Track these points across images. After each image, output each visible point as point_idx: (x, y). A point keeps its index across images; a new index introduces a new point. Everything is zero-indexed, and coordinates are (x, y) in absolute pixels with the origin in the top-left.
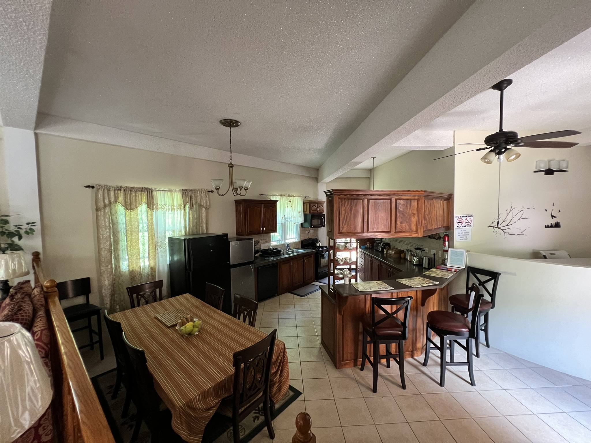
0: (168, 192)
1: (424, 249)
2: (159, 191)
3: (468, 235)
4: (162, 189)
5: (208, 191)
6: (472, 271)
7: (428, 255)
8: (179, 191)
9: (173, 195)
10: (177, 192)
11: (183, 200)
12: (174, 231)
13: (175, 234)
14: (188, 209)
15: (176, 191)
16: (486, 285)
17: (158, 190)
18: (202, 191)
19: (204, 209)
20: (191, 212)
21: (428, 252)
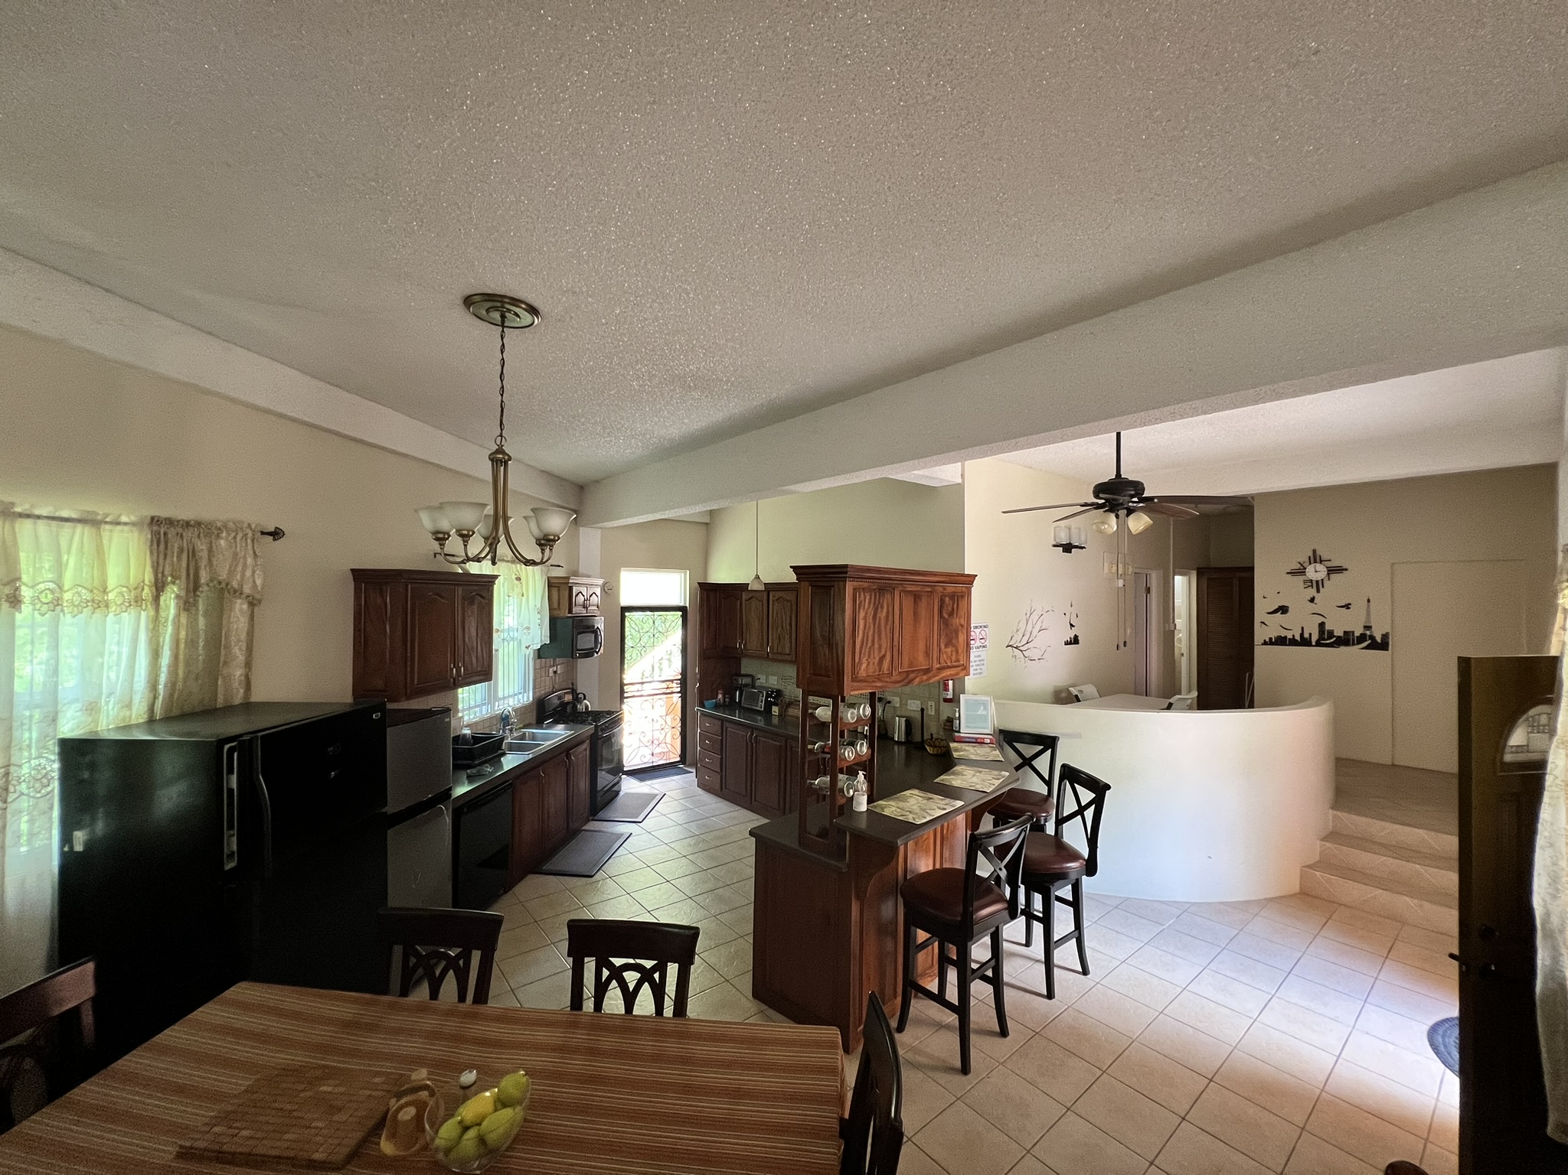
0: (79, 527)
1: (889, 698)
2: (28, 516)
3: (983, 664)
4: (44, 512)
5: (263, 533)
6: (1009, 738)
7: (903, 714)
8: (133, 524)
9: (105, 542)
10: (126, 528)
11: (153, 567)
12: (92, 708)
13: (96, 722)
14: (172, 604)
15: (119, 523)
16: (1035, 763)
17: (21, 515)
18: (236, 528)
19: (240, 606)
20: (183, 620)
21: (898, 705)
